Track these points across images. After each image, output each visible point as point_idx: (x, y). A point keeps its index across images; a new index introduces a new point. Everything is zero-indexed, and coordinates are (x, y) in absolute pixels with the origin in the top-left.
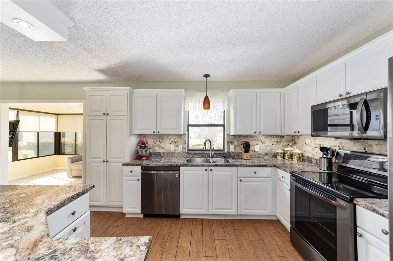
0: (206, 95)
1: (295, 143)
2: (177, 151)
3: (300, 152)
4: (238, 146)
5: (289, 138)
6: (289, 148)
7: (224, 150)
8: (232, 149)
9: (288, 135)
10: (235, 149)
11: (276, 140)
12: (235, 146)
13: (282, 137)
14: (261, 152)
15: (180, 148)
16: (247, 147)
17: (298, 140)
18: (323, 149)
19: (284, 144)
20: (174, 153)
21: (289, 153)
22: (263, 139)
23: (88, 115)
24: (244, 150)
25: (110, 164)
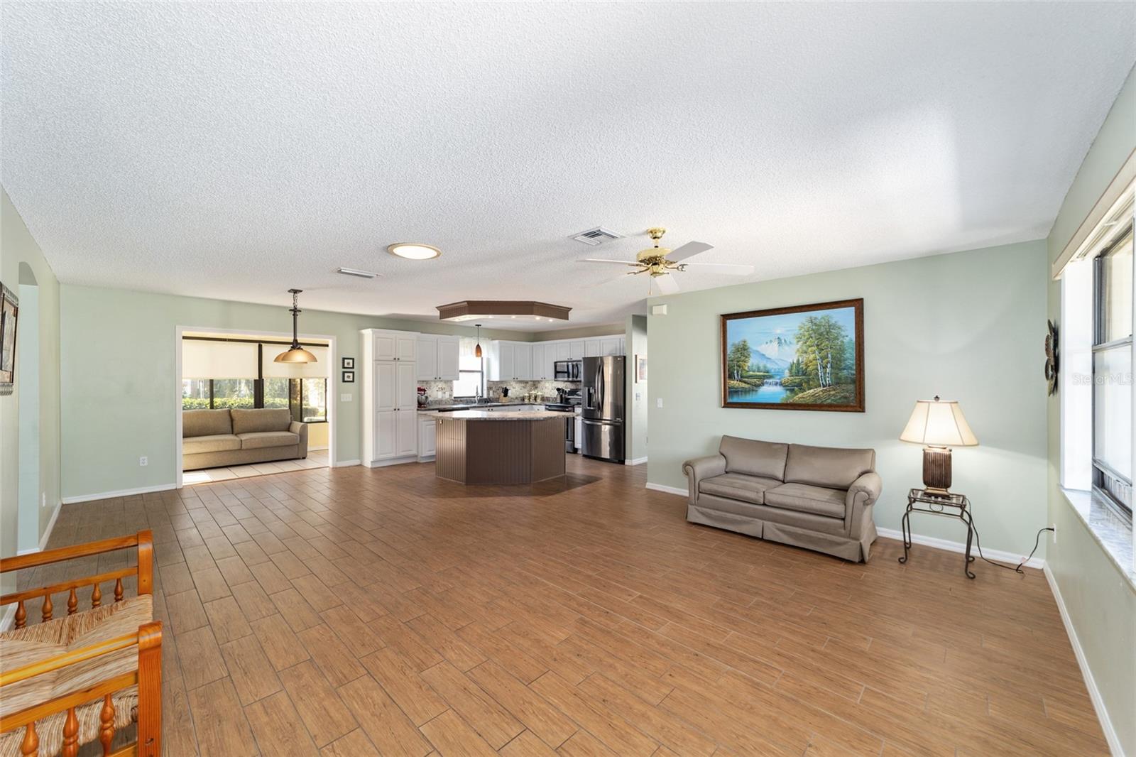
0: (479, 343)
1: (537, 388)
2: (444, 399)
3: (542, 394)
4: (496, 392)
5: (531, 383)
6: (533, 392)
7: (483, 396)
8: (491, 395)
9: (531, 381)
10: (493, 395)
11: (523, 385)
12: (493, 392)
13: (527, 382)
15: (447, 396)
16: (506, 392)
17: (539, 385)
18: (558, 390)
19: (527, 388)
20: (442, 401)
21: (534, 396)
22: (514, 384)
23: (376, 360)
24: (503, 394)
25: (400, 412)
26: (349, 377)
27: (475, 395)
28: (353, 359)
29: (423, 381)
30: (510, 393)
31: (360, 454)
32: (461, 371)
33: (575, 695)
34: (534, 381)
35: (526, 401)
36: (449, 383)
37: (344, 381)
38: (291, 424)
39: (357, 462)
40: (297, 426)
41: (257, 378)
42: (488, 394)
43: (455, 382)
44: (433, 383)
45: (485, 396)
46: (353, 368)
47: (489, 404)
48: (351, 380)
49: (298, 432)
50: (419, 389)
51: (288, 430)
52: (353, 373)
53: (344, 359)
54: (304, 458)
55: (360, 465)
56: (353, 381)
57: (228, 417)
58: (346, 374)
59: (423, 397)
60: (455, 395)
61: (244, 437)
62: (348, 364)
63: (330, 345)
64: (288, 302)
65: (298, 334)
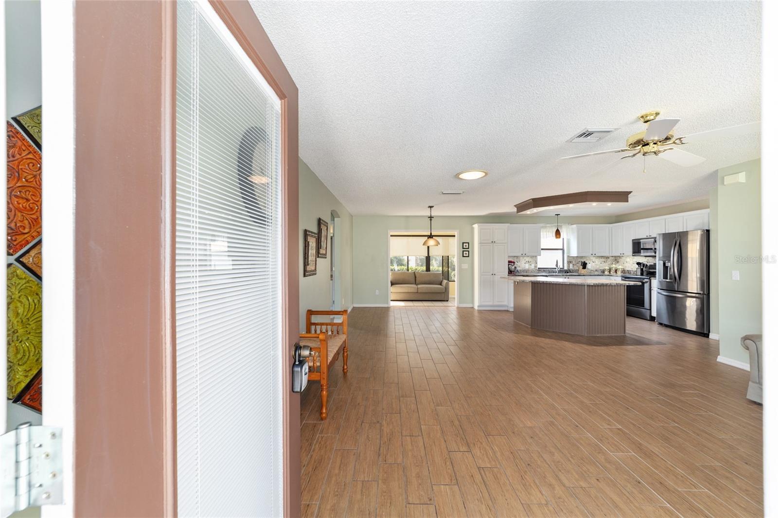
0: (557, 229)
1: (618, 262)
2: (530, 268)
3: (622, 267)
4: (575, 265)
5: (613, 258)
6: (614, 266)
7: (563, 268)
8: (571, 267)
9: (612, 256)
10: (573, 267)
11: (603, 260)
12: (573, 265)
13: (608, 258)
14: (592, 269)
15: (533, 267)
16: (584, 265)
17: (620, 259)
18: (638, 264)
19: (609, 263)
20: (528, 270)
21: (614, 269)
22: (594, 259)
23: (480, 243)
24: (582, 267)
25: (496, 276)
26: (466, 254)
27: (555, 267)
28: (468, 243)
29: (514, 256)
30: (589, 266)
31: (473, 302)
32: (542, 249)
33: (512, 453)
34: (615, 257)
35: (606, 273)
36: (534, 258)
37: (463, 256)
38: (442, 281)
39: (470, 305)
40: (445, 282)
41: (427, 256)
42: (569, 266)
43: (538, 257)
44: (521, 258)
45: (566, 268)
46: (468, 248)
47: (568, 274)
48: (467, 255)
49: (444, 285)
50: (510, 262)
51: (441, 284)
52: (469, 251)
53: (463, 243)
54: (447, 301)
55: (473, 308)
56: (468, 256)
57: (414, 276)
58: (465, 252)
59: (513, 267)
60: (538, 267)
61: (420, 286)
62: (466, 246)
63: (456, 236)
64: (427, 213)
65: (432, 230)
